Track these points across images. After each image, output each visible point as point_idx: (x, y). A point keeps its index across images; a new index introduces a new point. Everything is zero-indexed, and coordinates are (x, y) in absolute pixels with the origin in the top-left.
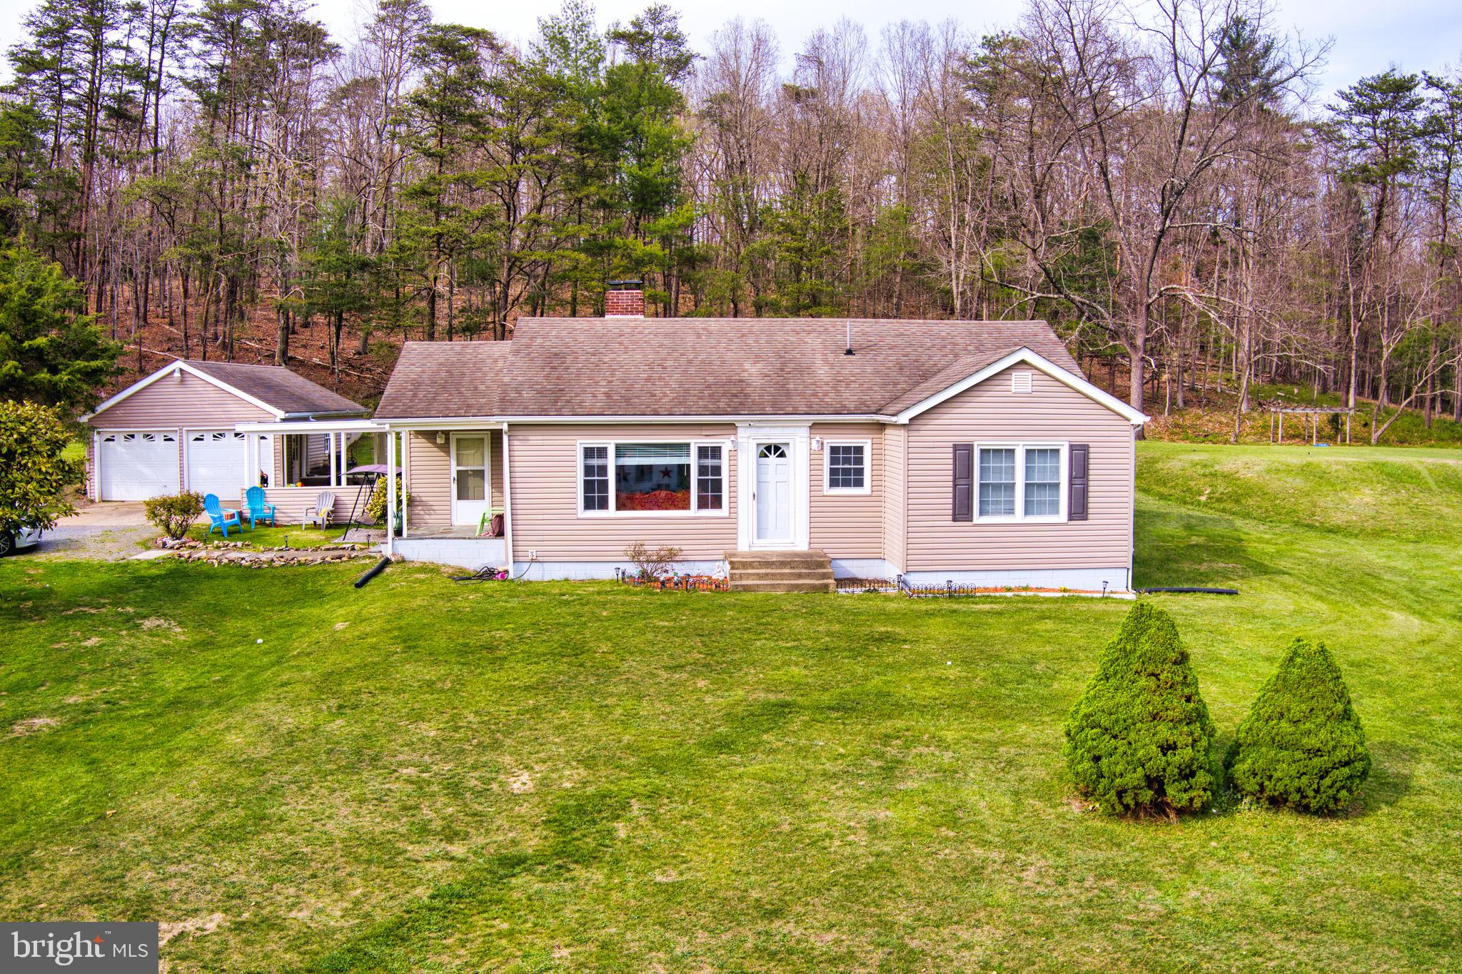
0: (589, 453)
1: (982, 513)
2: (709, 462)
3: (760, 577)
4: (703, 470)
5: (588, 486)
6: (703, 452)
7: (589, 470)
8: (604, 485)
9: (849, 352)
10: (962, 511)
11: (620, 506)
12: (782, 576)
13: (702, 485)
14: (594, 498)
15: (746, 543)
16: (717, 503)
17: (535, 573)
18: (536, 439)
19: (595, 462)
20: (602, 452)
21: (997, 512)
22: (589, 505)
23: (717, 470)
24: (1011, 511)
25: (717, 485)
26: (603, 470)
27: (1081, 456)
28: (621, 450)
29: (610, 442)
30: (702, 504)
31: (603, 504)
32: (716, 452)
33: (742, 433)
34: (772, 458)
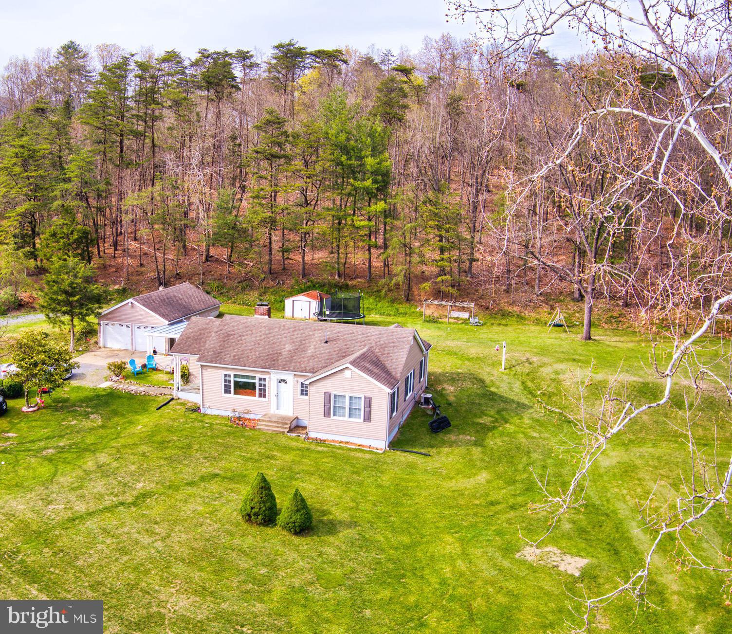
0: (226, 376)
1: (334, 415)
2: (262, 382)
3: (266, 426)
4: (260, 385)
5: (226, 386)
6: (260, 379)
7: (226, 381)
8: (230, 386)
9: (326, 342)
10: (327, 414)
11: (235, 393)
12: (273, 426)
13: (260, 390)
14: (227, 390)
15: (273, 410)
16: (264, 396)
17: (209, 412)
18: (209, 370)
19: (228, 378)
20: (230, 376)
21: (340, 416)
22: (226, 392)
23: (264, 385)
24: (344, 416)
25: (265, 390)
26: (230, 381)
27: (369, 402)
28: (235, 376)
29: (232, 373)
30: (260, 396)
31: (230, 392)
32: (264, 379)
33: (272, 375)
34: (283, 383)
